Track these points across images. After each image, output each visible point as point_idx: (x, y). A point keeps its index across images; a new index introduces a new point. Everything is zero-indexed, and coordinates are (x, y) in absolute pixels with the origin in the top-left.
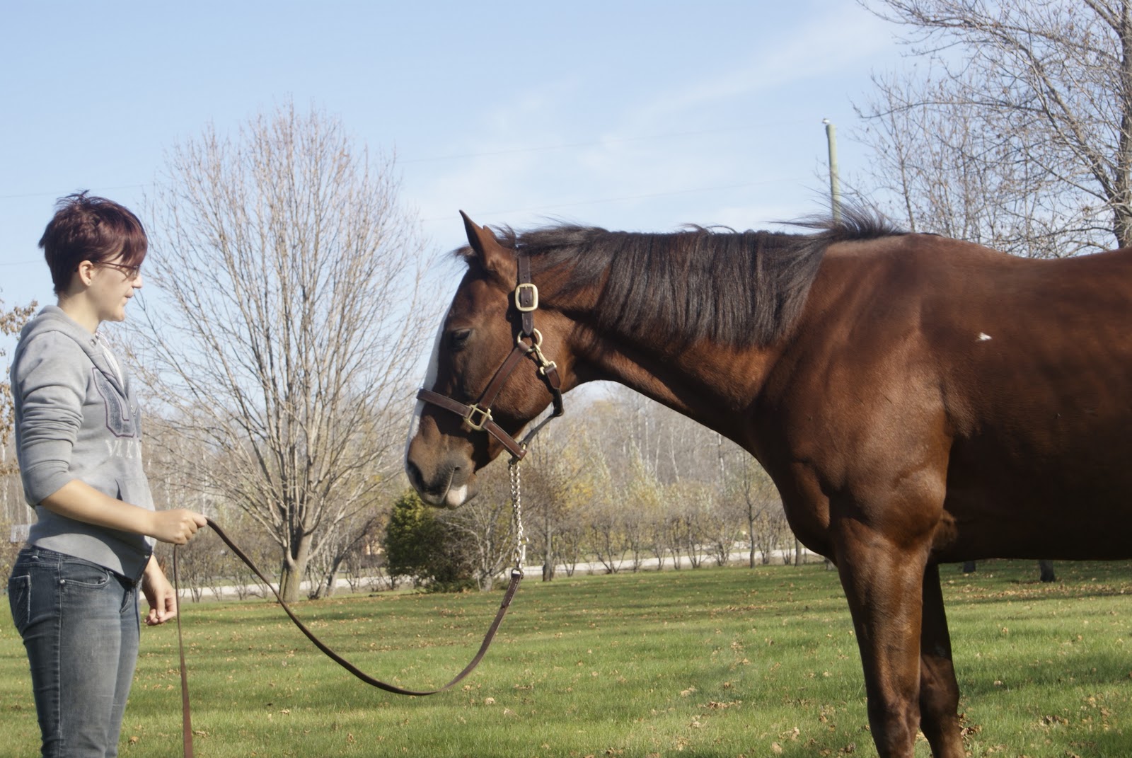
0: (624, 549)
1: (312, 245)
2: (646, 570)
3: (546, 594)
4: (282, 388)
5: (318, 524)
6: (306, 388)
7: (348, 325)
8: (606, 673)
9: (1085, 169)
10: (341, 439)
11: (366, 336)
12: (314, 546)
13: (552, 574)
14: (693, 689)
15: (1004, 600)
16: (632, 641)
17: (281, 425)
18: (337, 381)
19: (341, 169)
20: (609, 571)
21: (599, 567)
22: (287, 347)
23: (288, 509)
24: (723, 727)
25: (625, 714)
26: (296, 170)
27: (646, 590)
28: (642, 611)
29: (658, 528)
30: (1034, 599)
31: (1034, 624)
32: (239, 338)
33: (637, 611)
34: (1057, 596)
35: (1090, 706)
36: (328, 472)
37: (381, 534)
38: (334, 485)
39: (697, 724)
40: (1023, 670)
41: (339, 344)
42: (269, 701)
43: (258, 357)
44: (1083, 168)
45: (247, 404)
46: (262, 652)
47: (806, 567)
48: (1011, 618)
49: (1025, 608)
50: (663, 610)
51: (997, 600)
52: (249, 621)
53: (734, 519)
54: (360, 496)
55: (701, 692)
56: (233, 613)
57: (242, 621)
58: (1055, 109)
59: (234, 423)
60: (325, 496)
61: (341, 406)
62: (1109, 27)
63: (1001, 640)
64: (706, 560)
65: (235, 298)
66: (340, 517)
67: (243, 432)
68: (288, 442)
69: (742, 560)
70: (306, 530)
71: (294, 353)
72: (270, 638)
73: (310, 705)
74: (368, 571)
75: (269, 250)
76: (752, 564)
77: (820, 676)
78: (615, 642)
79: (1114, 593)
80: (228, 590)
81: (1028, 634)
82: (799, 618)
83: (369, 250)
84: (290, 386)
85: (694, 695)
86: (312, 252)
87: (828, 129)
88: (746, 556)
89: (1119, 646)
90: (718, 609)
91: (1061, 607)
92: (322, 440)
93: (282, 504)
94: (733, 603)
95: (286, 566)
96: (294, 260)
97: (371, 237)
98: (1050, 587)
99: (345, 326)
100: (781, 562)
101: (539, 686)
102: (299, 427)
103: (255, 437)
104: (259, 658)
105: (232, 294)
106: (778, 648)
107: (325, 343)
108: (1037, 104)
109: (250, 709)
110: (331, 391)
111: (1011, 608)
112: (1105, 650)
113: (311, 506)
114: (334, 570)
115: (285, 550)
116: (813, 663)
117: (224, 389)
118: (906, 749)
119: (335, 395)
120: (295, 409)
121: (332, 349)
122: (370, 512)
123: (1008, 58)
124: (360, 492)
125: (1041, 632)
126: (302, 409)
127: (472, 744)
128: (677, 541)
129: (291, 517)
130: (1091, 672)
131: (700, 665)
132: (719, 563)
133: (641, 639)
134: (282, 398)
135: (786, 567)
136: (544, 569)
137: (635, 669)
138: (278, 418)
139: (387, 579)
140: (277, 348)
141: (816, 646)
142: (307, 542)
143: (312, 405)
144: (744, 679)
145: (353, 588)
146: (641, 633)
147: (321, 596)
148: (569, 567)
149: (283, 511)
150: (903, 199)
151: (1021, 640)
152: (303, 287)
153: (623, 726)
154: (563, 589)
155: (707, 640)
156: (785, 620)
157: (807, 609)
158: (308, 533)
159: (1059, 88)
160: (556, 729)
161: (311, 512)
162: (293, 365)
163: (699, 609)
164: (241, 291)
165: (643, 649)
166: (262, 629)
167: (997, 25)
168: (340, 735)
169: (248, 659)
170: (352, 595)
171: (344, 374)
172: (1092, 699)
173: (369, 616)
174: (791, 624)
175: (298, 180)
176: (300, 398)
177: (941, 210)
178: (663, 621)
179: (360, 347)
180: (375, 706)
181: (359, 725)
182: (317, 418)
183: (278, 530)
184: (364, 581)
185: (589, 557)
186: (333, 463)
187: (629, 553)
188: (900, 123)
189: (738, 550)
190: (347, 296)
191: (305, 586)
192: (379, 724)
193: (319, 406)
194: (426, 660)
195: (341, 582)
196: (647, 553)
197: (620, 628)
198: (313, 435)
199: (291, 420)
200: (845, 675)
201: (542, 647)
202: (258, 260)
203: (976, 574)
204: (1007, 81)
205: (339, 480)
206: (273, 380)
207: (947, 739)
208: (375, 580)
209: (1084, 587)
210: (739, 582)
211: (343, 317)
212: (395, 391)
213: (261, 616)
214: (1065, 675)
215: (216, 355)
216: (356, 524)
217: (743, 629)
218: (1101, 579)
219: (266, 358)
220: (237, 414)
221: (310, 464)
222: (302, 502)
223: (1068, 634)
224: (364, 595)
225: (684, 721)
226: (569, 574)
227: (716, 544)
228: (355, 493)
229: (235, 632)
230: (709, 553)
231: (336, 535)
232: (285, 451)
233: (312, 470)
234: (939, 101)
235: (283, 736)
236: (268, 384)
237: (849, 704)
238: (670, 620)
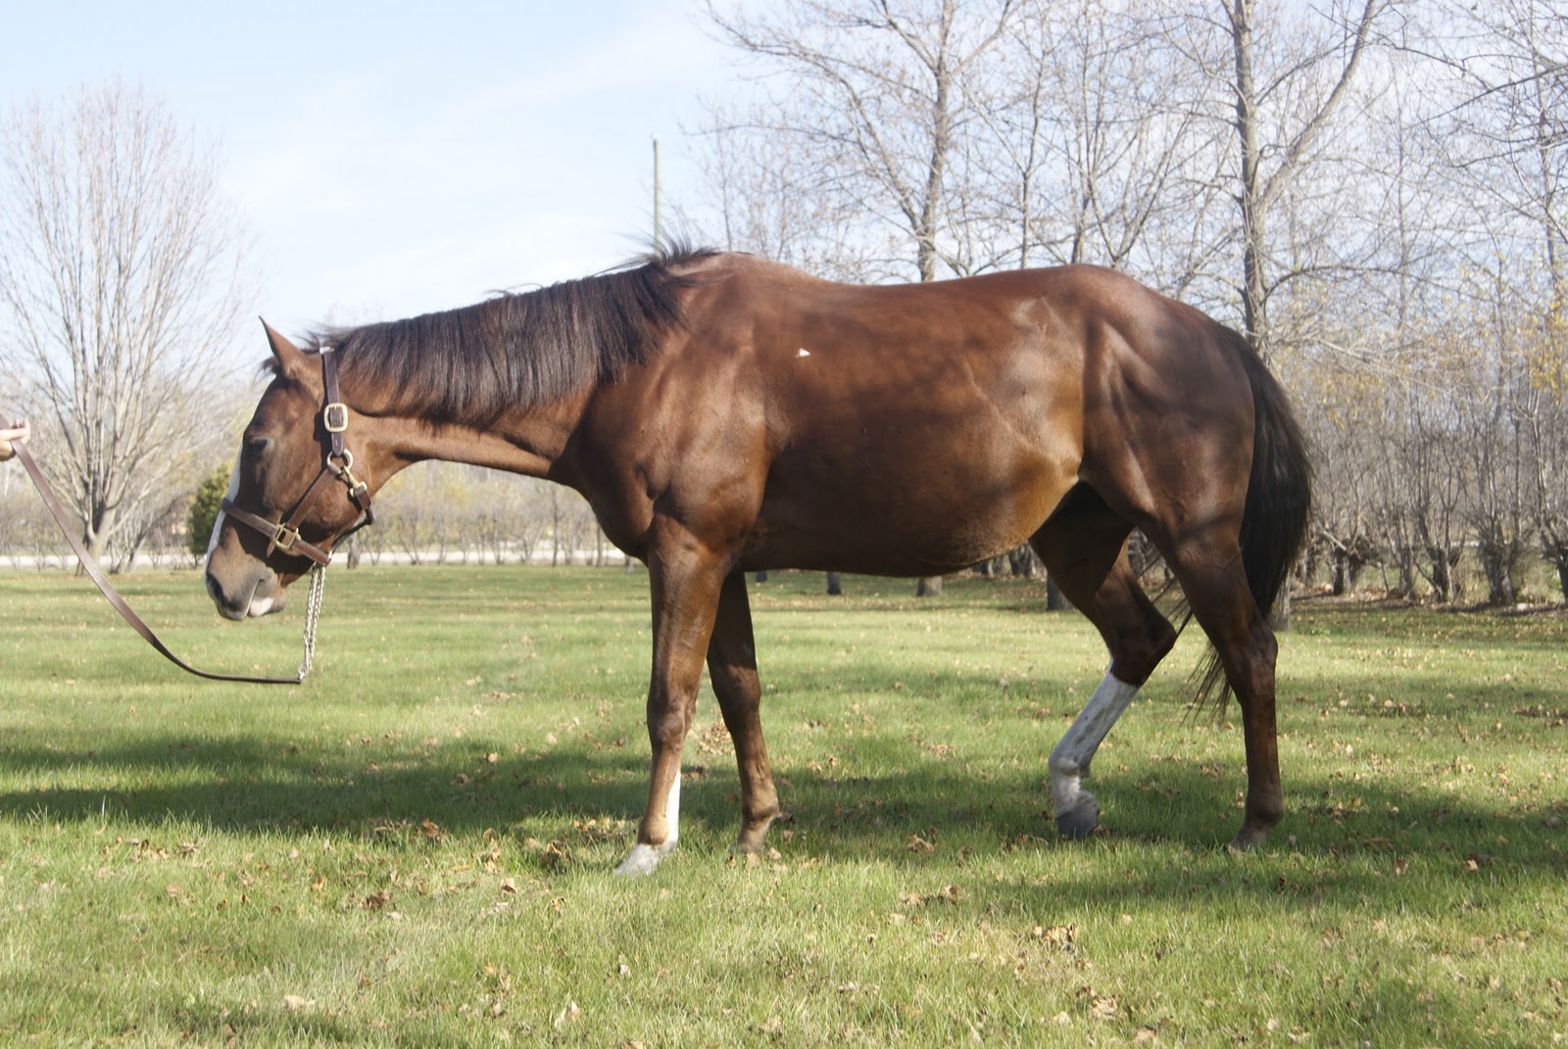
0: (431, 542)
1: (131, 219)
2: (451, 564)
3: (348, 582)
4: (92, 361)
5: (121, 498)
6: (116, 360)
7: (164, 300)
8: (396, 660)
9: (895, 202)
10: (149, 416)
11: (182, 314)
12: (117, 520)
13: (356, 562)
14: (479, 679)
15: (790, 610)
16: (425, 631)
17: (88, 397)
18: (149, 358)
19: (165, 144)
20: (414, 563)
21: (404, 558)
22: (99, 319)
23: (91, 482)
24: (502, 716)
25: (406, 701)
26: (119, 142)
27: (446, 583)
28: (441, 602)
29: (463, 523)
30: (818, 610)
31: (814, 633)
32: (51, 308)
33: (436, 602)
34: (840, 609)
35: (853, 712)
36: (135, 448)
37: (187, 513)
38: (140, 462)
39: (477, 712)
40: (796, 677)
41: (153, 322)
42: (54, 671)
43: (68, 327)
44: (892, 200)
45: (55, 375)
46: (54, 622)
47: (606, 569)
48: (794, 627)
49: (808, 618)
50: (461, 603)
51: (782, 610)
52: (45, 592)
53: (539, 518)
54: (166, 475)
55: (486, 682)
56: (29, 584)
57: (37, 592)
58: (868, 142)
59: (41, 393)
60: (130, 471)
61: (151, 383)
62: (924, 65)
63: (779, 647)
64: (510, 556)
65: (48, 266)
66: (144, 493)
67: (49, 403)
68: (95, 416)
69: (544, 559)
70: (109, 504)
71: (105, 327)
72: (64, 610)
73: (96, 678)
74: (172, 549)
75: (85, 222)
76: (554, 563)
77: (603, 673)
78: (410, 630)
79: (894, 609)
80: (27, 561)
81: (807, 643)
82: (592, 617)
83: (189, 229)
84: (100, 360)
85: (478, 685)
86: (130, 225)
87: (655, 144)
88: (550, 555)
89: (890, 658)
90: (516, 604)
91: (841, 619)
92: (130, 416)
93: (86, 478)
94: (530, 599)
95: (87, 540)
96: (111, 231)
97: (192, 216)
98: (835, 600)
99: (160, 302)
100: (584, 563)
101: (327, 669)
102: (107, 402)
103: (61, 408)
104: (49, 629)
105: (45, 262)
106: (567, 644)
107: (138, 319)
108: (853, 136)
109: (32, 678)
110: (143, 367)
111: (795, 617)
112: (875, 661)
113: (116, 481)
114: (137, 546)
115: (86, 524)
116: (599, 660)
117: (33, 358)
118: (679, 741)
119: (147, 370)
120: (104, 382)
121: (145, 325)
122: (177, 490)
123: (829, 89)
124: (166, 470)
125: (818, 642)
126: (112, 383)
127: (253, 722)
128: (483, 537)
129: (94, 491)
130: (859, 681)
131: (490, 656)
132: (523, 561)
133: (435, 629)
134: (91, 371)
135: (589, 569)
136: (350, 557)
137: (426, 658)
138: (86, 390)
139: (190, 558)
140: (89, 320)
141: (604, 644)
142: (109, 517)
143: (121, 380)
144: (530, 672)
145: (155, 566)
146: (435, 624)
147: (122, 571)
148: (375, 556)
149: (86, 485)
150: (723, 217)
151: (800, 649)
152: (119, 259)
153: (405, 711)
154: (365, 577)
155: (500, 633)
156: (579, 618)
157: (601, 609)
158: (111, 508)
159: (876, 123)
160: (338, 712)
161: (115, 486)
162: (103, 338)
163: (497, 603)
164: (56, 262)
165: (436, 638)
166: (56, 600)
167: (818, 56)
168: (122, 708)
169: (37, 629)
170: (153, 572)
171: (156, 351)
172: (857, 706)
173: (167, 593)
174: (583, 623)
175: (120, 154)
176: (109, 373)
177: (758, 231)
178: (460, 612)
179: (175, 325)
180: (162, 681)
181: (140, 698)
182: (127, 394)
183: (81, 503)
184: (166, 559)
185: (394, 548)
186: (141, 438)
187: (436, 546)
188: (725, 143)
189: (543, 549)
190: (164, 273)
191: (105, 561)
192: (162, 699)
193: (129, 380)
194: (218, 638)
195: (143, 558)
196: (452, 547)
197: (416, 618)
198: (121, 409)
199: (99, 394)
200: (627, 672)
201: (336, 632)
202: (74, 229)
203: (767, 584)
204: (827, 112)
205: (146, 457)
206: (83, 352)
207: (751, 733)
208: (178, 559)
209: (866, 601)
210: (538, 580)
211: (158, 293)
212: (208, 370)
213: (56, 587)
214: (834, 682)
215: (25, 323)
216: (161, 501)
217: (537, 625)
218: (883, 595)
219: (76, 330)
220: (43, 385)
221: (116, 439)
222: (106, 476)
223: (843, 645)
224: (165, 573)
225: (465, 709)
226: (374, 563)
227: (521, 542)
228: (161, 471)
229: (28, 602)
230: (512, 550)
231: (141, 510)
232: (92, 424)
233: (118, 445)
234: (760, 124)
235: (64, 708)
236: (78, 356)
237: (626, 701)
238: (467, 612)
